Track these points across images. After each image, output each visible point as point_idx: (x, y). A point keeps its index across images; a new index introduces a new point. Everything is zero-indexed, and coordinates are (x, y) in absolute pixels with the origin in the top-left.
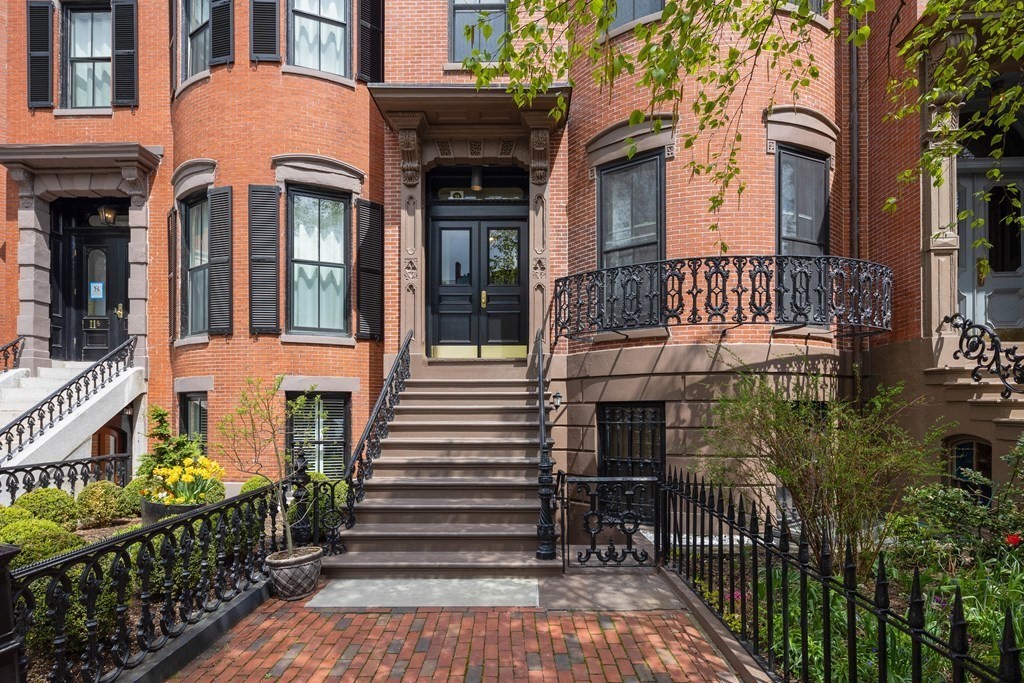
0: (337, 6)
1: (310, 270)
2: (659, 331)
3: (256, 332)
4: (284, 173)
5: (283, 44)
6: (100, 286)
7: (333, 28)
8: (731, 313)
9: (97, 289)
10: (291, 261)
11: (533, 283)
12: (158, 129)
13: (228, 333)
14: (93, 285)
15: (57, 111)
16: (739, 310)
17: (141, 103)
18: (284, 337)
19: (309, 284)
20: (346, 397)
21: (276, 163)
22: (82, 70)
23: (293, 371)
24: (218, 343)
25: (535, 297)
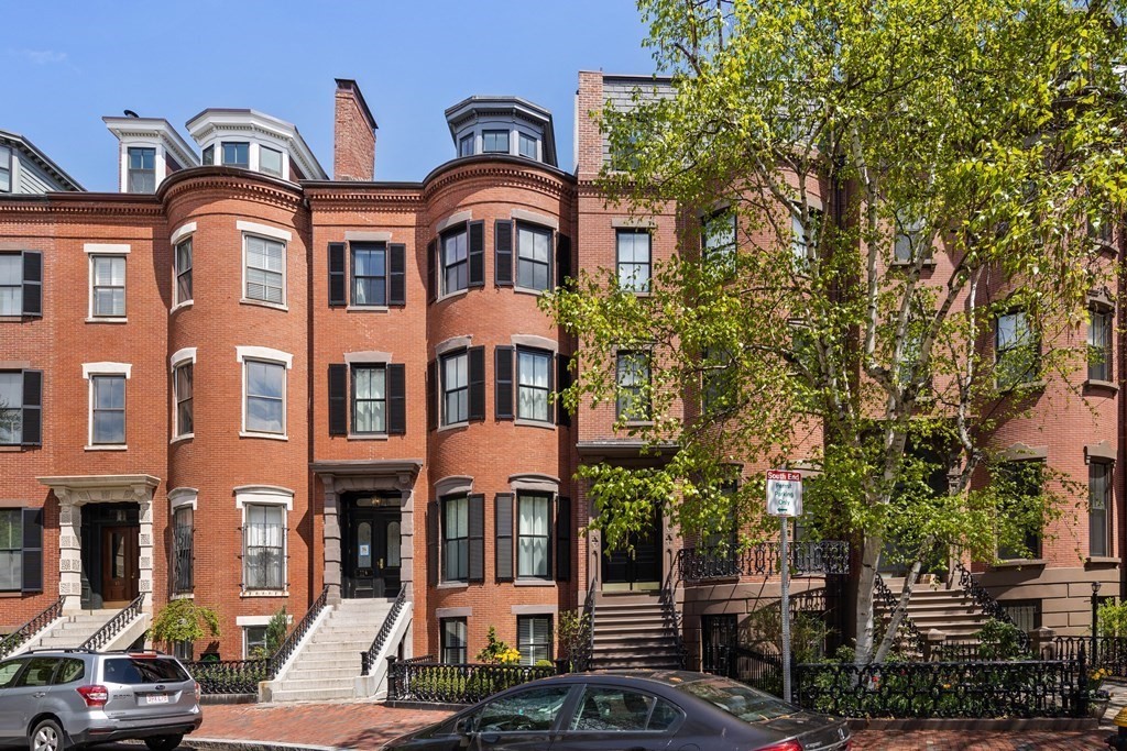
0: (543, 377)
1: (526, 540)
2: (733, 576)
3: (499, 581)
4: (517, 485)
5: (515, 408)
6: (367, 547)
7: (540, 391)
8: (767, 569)
9: (364, 549)
10: (518, 536)
11: (665, 548)
12: (419, 448)
13: (481, 581)
14: (361, 547)
15: (350, 436)
16: (771, 569)
17: (407, 431)
18: (516, 582)
19: (527, 549)
20: (549, 617)
21: (511, 480)
22: (360, 407)
23: (521, 602)
24: (476, 588)
25: (666, 556)
